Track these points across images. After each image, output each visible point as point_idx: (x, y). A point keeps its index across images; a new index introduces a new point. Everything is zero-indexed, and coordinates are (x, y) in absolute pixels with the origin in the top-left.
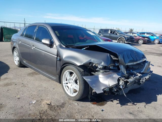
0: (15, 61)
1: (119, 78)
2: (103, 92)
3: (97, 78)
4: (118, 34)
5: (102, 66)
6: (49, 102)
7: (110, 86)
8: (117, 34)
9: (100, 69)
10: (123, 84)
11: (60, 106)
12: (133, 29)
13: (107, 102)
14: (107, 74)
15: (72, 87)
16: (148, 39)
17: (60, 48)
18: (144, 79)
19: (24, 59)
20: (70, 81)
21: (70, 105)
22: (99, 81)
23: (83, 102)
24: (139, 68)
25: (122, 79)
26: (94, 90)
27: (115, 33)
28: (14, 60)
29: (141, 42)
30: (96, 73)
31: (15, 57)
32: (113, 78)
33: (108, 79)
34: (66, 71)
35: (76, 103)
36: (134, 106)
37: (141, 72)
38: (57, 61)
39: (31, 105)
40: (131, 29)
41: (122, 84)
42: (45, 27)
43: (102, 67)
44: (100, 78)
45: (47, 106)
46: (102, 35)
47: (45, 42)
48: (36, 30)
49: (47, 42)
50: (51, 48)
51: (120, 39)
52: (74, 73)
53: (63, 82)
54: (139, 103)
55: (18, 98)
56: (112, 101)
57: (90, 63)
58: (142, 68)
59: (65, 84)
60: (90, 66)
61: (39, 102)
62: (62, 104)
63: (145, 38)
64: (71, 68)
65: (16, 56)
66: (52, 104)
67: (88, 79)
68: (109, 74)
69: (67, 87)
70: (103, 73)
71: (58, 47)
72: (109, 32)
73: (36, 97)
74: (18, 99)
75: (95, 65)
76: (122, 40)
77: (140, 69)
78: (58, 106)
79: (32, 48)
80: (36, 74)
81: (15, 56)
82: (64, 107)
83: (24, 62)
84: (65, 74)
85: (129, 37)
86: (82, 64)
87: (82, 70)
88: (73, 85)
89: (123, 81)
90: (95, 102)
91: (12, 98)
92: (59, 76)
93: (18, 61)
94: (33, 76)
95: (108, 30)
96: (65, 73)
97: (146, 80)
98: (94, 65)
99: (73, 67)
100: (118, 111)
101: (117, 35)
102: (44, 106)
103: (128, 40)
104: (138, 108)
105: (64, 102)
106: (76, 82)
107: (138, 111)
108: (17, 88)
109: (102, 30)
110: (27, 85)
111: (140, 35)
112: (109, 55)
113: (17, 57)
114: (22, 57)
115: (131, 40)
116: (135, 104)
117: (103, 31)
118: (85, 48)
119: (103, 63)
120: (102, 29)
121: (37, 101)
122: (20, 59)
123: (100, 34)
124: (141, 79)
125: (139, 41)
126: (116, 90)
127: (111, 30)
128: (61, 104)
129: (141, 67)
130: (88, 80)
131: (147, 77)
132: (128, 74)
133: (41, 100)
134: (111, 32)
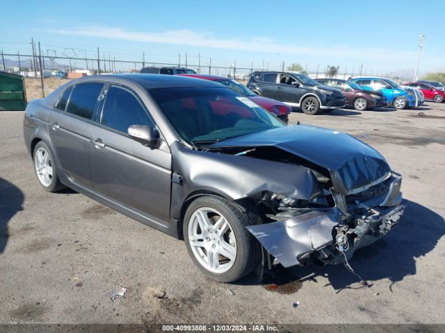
0: (39, 176)
1: (335, 227)
2: (298, 263)
3: (282, 227)
4: (301, 86)
5: (293, 199)
6: (158, 291)
7: (315, 247)
8: (299, 85)
9: (288, 205)
10: (345, 242)
11: (189, 300)
12: (338, 67)
13: (302, 281)
14: (306, 219)
15: (215, 251)
16: (379, 97)
17: (180, 152)
18: (390, 222)
19: (68, 172)
20: (210, 235)
21: (214, 297)
22: (287, 237)
23: (243, 286)
24: (376, 195)
25: (343, 229)
26: (276, 259)
27: (293, 83)
28: (38, 172)
29: (360, 104)
30: (278, 215)
31: (40, 166)
32: (321, 229)
33: (309, 231)
34: (199, 210)
35: (228, 291)
36: (368, 288)
37: (381, 205)
38: (171, 183)
39: (117, 302)
40: (333, 68)
41: (343, 241)
42: (131, 90)
43: (293, 201)
44: (289, 227)
45: (156, 301)
46: (258, 88)
47: (138, 133)
48: (103, 97)
49: (145, 135)
50: (153, 148)
51: (307, 99)
52: (222, 217)
53: (191, 238)
54: (378, 281)
55: (75, 283)
56: (312, 278)
57: (264, 193)
58: (382, 195)
59: (194, 241)
60: (264, 199)
61: (134, 293)
62: (194, 295)
63: (372, 95)
64: (214, 203)
65: (42, 164)
66: (170, 296)
67: (259, 233)
68: (309, 218)
69: (200, 250)
70: (295, 215)
71: (175, 149)
72: (278, 80)
73: (122, 278)
74: (79, 288)
75: (275, 198)
76: (312, 101)
77: (377, 197)
78: (184, 301)
79: (97, 146)
80: (106, 212)
81: (41, 161)
82: (200, 302)
83: (69, 181)
84: (196, 217)
85: (331, 93)
86: (245, 196)
87: (241, 209)
88: (217, 245)
89: (345, 233)
90: (273, 285)
91: (60, 285)
92: (178, 222)
93: (50, 176)
94: (97, 218)
95: (274, 75)
96: (195, 214)
97: (395, 226)
98: (273, 197)
99: (219, 202)
100: (333, 304)
101: (300, 90)
102: (149, 302)
103: (328, 100)
104: (378, 294)
105: (197, 290)
106: (226, 237)
107: (378, 301)
108: (65, 254)
109: (259, 75)
110: (89, 247)
111: (357, 86)
112: (309, 172)
113: (45, 165)
114: (64, 167)
115: (337, 100)
116: (369, 282)
117: (262, 78)
118: (245, 153)
119: (296, 193)
120: (258, 72)
121: (129, 289)
122: (56, 171)
123: (254, 84)
124: (381, 223)
125: (356, 102)
126: (326, 256)
127: (282, 74)
128: (190, 294)
129: (380, 192)
130: (261, 235)
131: (396, 218)
132: (352, 212)
133: (138, 287)
134: (283, 81)
